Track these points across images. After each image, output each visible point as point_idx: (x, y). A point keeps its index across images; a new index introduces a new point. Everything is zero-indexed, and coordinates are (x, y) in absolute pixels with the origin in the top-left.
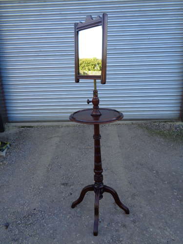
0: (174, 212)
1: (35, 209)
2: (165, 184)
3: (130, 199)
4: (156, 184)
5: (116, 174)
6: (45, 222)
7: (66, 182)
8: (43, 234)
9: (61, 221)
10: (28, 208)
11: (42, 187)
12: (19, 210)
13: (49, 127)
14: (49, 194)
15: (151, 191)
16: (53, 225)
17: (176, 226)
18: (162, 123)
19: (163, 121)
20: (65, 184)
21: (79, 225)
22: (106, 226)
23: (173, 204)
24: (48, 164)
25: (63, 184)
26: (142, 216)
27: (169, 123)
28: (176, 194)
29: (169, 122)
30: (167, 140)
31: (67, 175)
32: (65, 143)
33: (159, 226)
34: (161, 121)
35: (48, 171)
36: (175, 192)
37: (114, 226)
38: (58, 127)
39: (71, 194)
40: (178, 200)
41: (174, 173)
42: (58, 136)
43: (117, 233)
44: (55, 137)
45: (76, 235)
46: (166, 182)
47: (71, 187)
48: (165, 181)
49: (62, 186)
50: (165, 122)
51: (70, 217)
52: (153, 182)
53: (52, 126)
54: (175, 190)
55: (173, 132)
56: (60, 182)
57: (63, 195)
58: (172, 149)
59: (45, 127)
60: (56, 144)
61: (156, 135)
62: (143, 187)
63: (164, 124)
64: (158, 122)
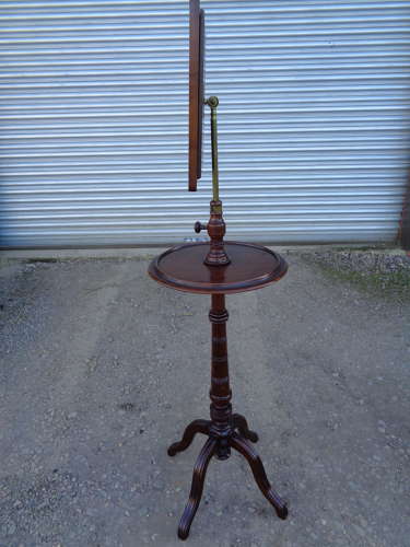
0: (378, 477)
1: (55, 471)
3: (276, 444)
4: (337, 407)
5: (247, 382)
6: (79, 503)
7: (131, 402)
8: (72, 535)
9: (114, 500)
10: (41, 467)
11: (74, 414)
12: (20, 473)
13: (94, 260)
14: (90, 432)
15: (325, 424)
16: (95, 510)
17: (380, 514)
18: (357, 252)
19: (359, 246)
20: (128, 406)
21: (157, 510)
22: (220, 513)
23: (375, 457)
24: (90, 355)
25: (123, 407)
26: (302, 486)
27: (373, 252)
28: (383, 431)
29: (373, 248)
30: (368, 295)
31: (134, 383)
32: (129, 301)
33: (343, 512)
34: (354, 246)
35: (88, 373)
36: (381, 426)
37: (238, 512)
38: (115, 260)
39: (142, 431)
40: (387, 447)
41: (380, 378)
42: (114, 285)
43: (245, 530)
44: (108, 285)
45: (150, 536)
46: (362, 402)
47: (143, 414)
48: (358, 399)
49: (122, 412)
50: (364, 249)
51: (138, 490)
52: (331, 401)
53: (101, 259)
54: (381, 422)
55: (382, 273)
56: (118, 400)
57: (123, 435)
58: (377, 317)
59: (84, 261)
60: (109, 304)
61: (342, 282)
62: (309, 412)
63: (360, 255)
64: (347, 248)
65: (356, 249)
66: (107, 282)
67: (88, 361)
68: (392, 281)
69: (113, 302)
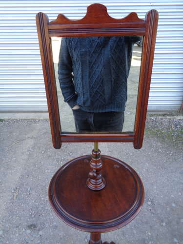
2: (162, 225)
4: (151, 227)
7: (35, 223)
13: (23, 120)
15: (144, 241)
18: (160, 117)
19: (161, 113)
24: (14, 187)
27: (168, 117)
29: (168, 115)
30: (166, 146)
31: (37, 208)
32: (40, 149)
34: (158, 113)
35: (12, 202)
38: (34, 121)
41: (174, 205)
42: (32, 138)
44: (29, 138)
46: (164, 224)
47: (41, 233)
48: (162, 222)
49: (29, 231)
50: (164, 115)
52: (147, 223)
53: (27, 120)
54: (175, 240)
55: (173, 131)
56: (27, 222)
58: (171, 160)
59: (17, 121)
61: (152, 138)
62: (135, 232)
63: (161, 119)
64: (155, 115)
65: (160, 115)
66: (29, 135)
67: (13, 191)
68: (178, 136)
69: (31, 149)
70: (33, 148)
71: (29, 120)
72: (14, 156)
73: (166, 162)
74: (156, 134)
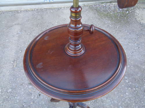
11: (10, 90)
14: (18, 98)
18: (108, 4)
23: (126, 94)
24: (13, 59)
27: (114, 4)
28: (127, 81)
29: (113, 2)
30: (114, 22)
35: (13, 69)
38: (17, 12)
39: (40, 95)
42: (18, 24)
44: (15, 24)
50: (111, 2)
53: (11, 11)
55: (117, 12)
56: (28, 81)
57: (32, 98)
60: (17, 34)
61: (105, 18)
63: (109, 5)
64: (104, 2)
65: (108, 2)
66: (15, 23)
67: (12, 63)
68: (121, 16)
69: (19, 32)
70: (21, 31)
71: (13, 11)
72: (7, 38)
73: (115, 33)
74: (107, 16)
